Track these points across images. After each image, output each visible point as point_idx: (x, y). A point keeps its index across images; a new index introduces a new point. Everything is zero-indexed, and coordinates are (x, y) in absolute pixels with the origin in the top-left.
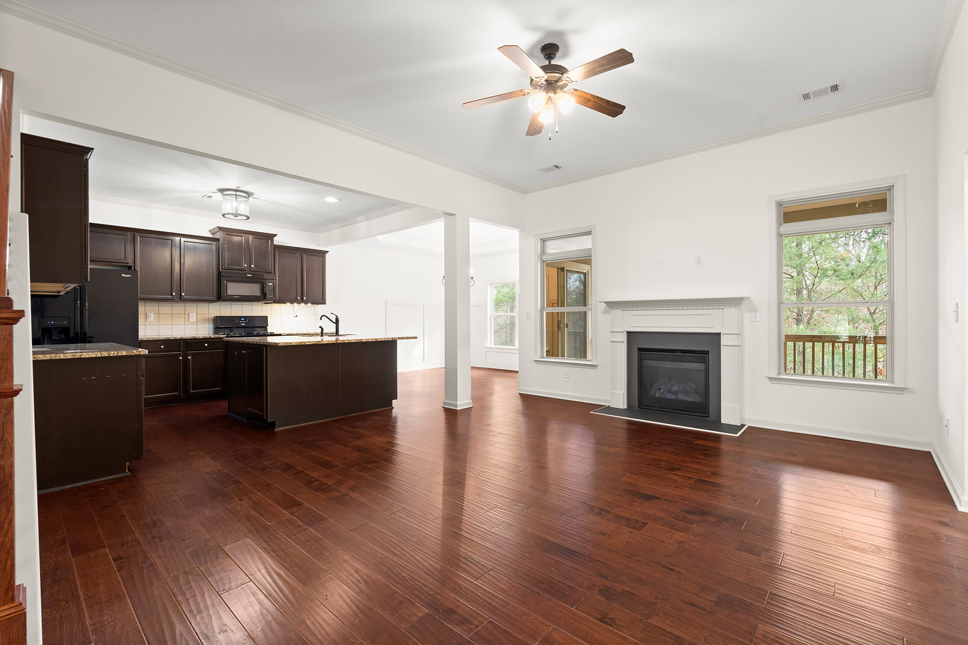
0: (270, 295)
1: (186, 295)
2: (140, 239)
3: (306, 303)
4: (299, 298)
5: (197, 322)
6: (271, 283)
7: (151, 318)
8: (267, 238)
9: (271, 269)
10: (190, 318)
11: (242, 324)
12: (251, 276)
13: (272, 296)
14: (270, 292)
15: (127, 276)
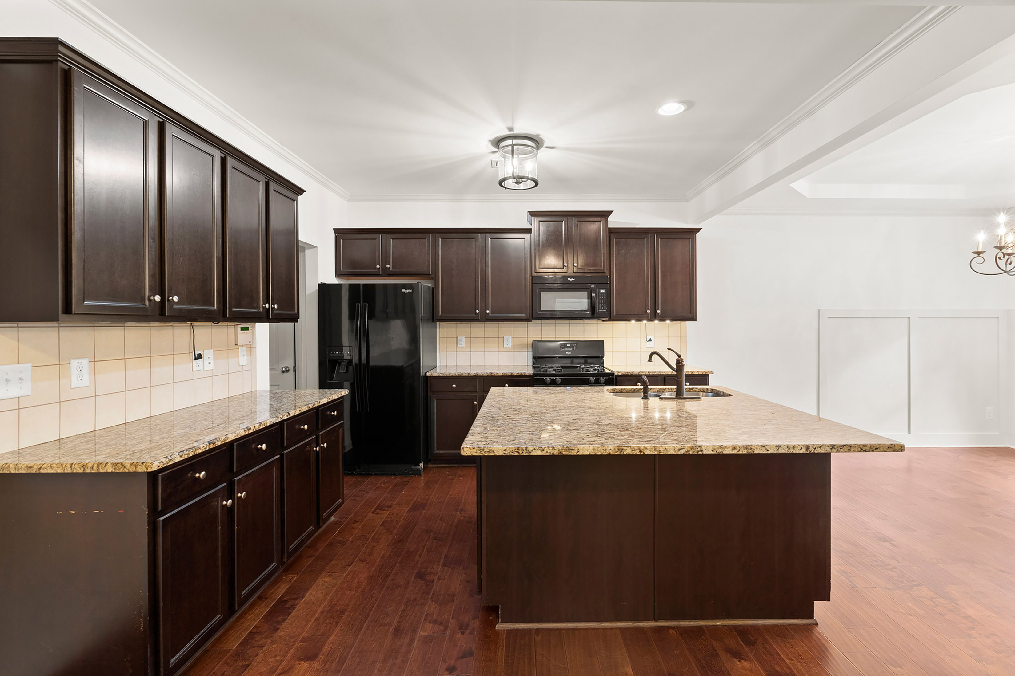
0: (601, 309)
1: (492, 312)
2: (441, 241)
3: (662, 319)
4: (649, 311)
5: (513, 350)
6: (603, 289)
7: (463, 342)
8: (599, 219)
9: (604, 266)
10: (505, 343)
11: (567, 353)
12: (574, 279)
13: (604, 311)
14: (601, 305)
15: (407, 291)
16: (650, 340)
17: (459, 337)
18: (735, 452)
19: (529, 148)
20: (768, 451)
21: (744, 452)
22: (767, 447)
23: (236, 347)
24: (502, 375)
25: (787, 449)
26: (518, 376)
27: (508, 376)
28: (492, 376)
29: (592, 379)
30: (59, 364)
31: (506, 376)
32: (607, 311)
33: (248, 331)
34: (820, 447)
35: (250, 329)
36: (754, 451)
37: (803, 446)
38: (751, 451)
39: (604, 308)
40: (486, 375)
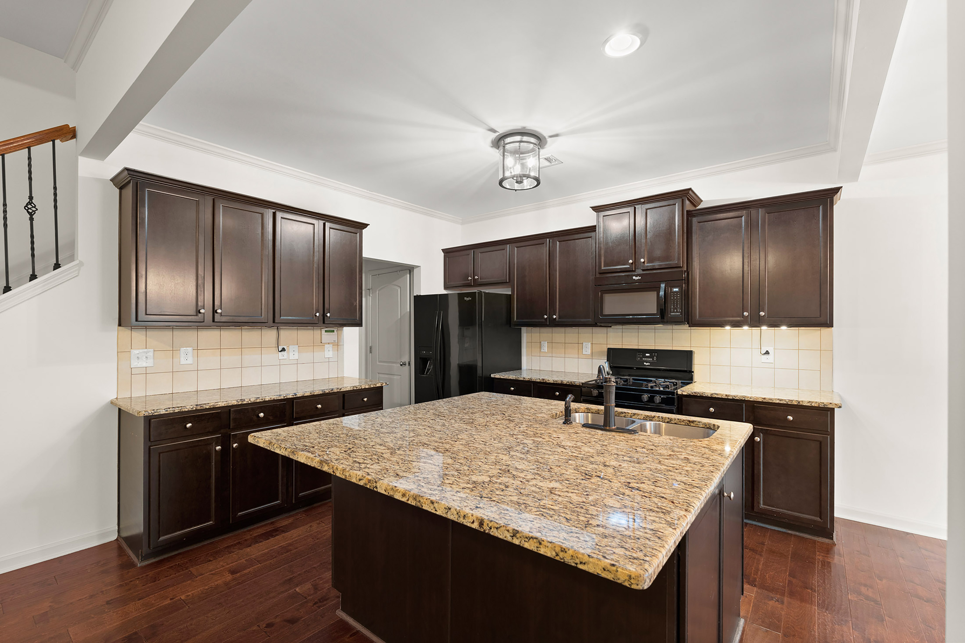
0: (674, 312)
1: (560, 317)
2: (517, 249)
4: (746, 314)
5: (592, 356)
6: (675, 287)
7: (545, 348)
8: (671, 202)
9: (679, 259)
10: (584, 350)
11: (645, 363)
12: (640, 278)
13: (678, 314)
14: (674, 306)
15: (468, 299)
16: (767, 353)
17: (542, 342)
18: (404, 500)
19: (532, 146)
20: (436, 510)
21: (412, 504)
22: (436, 505)
23: (321, 344)
24: (553, 382)
25: (457, 516)
26: (568, 385)
27: (558, 384)
28: (544, 382)
29: (645, 397)
30: (173, 350)
31: (556, 383)
32: (681, 314)
33: (333, 333)
34: (497, 528)
35: (335, 331)
36: (422, 506)
37: (477, 518)
38: (419, 504)
39: (677, 310)
40: (539, 381)
